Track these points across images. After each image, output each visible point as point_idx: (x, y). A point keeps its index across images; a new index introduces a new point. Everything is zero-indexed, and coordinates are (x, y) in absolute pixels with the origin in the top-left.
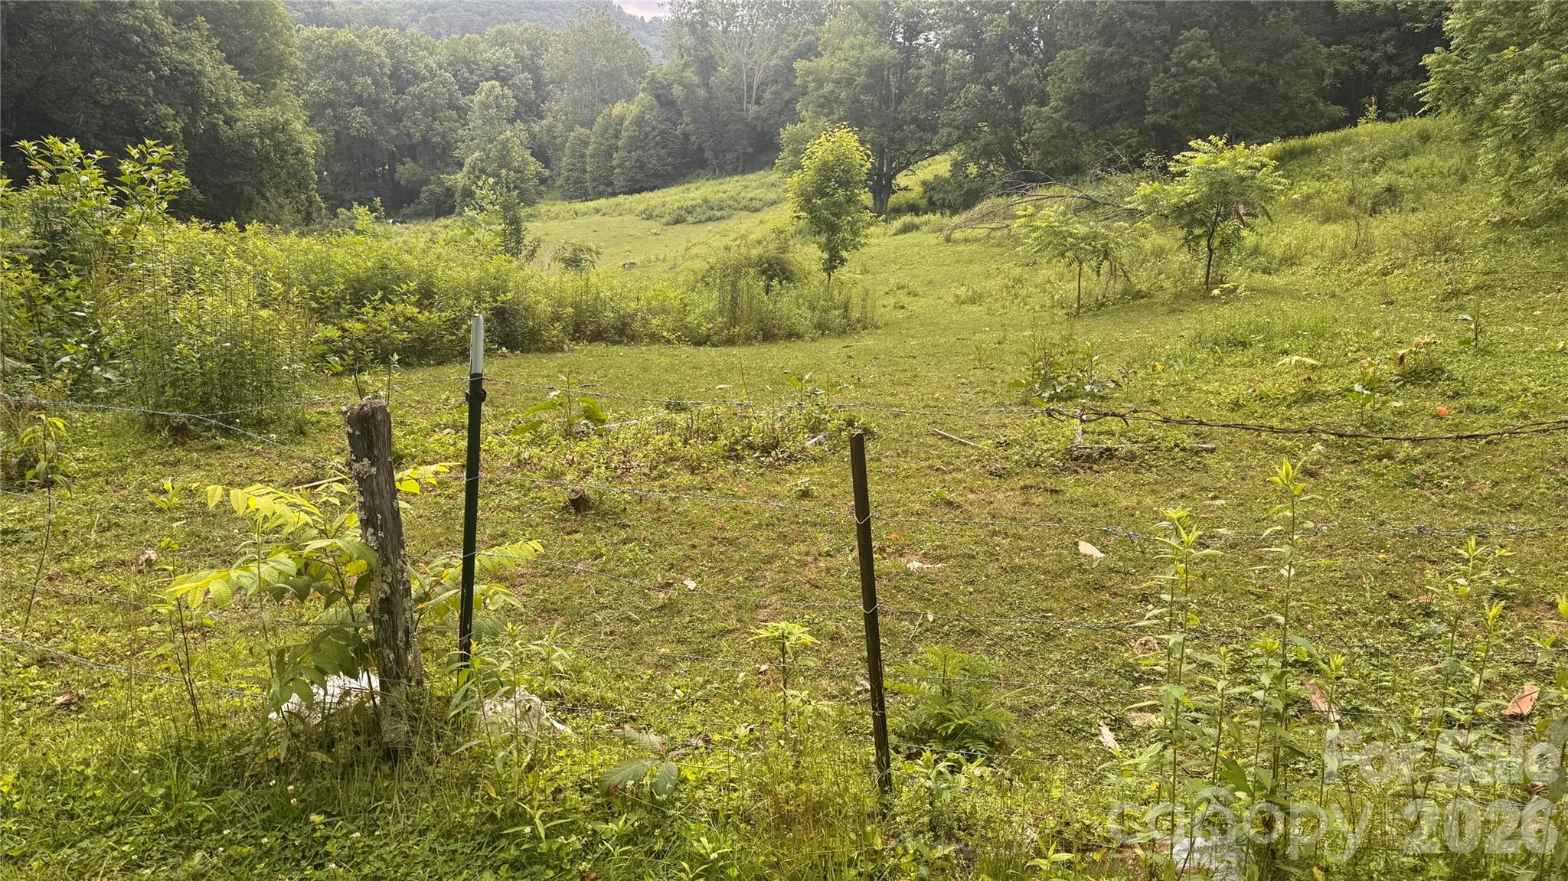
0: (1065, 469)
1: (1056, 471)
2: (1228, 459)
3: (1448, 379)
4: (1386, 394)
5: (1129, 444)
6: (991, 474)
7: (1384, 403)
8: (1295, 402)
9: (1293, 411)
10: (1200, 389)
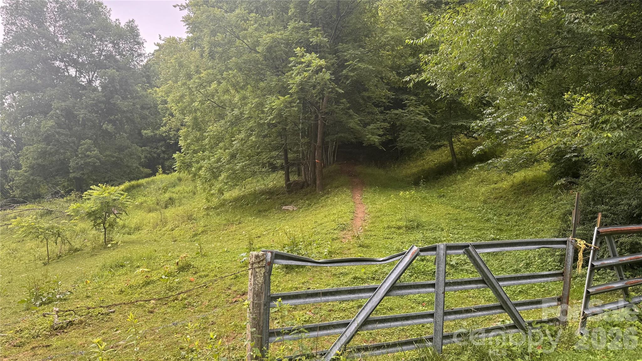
0: (51, 335)
1: (47, 337)
2: (120, 314)
3: (193, 268)
4: (174, 277)
5: (79, 317)
6: (14, 346)
7: (174, 280)
8: (143, 286)
9: (143, 290)
10: (107, 288)
